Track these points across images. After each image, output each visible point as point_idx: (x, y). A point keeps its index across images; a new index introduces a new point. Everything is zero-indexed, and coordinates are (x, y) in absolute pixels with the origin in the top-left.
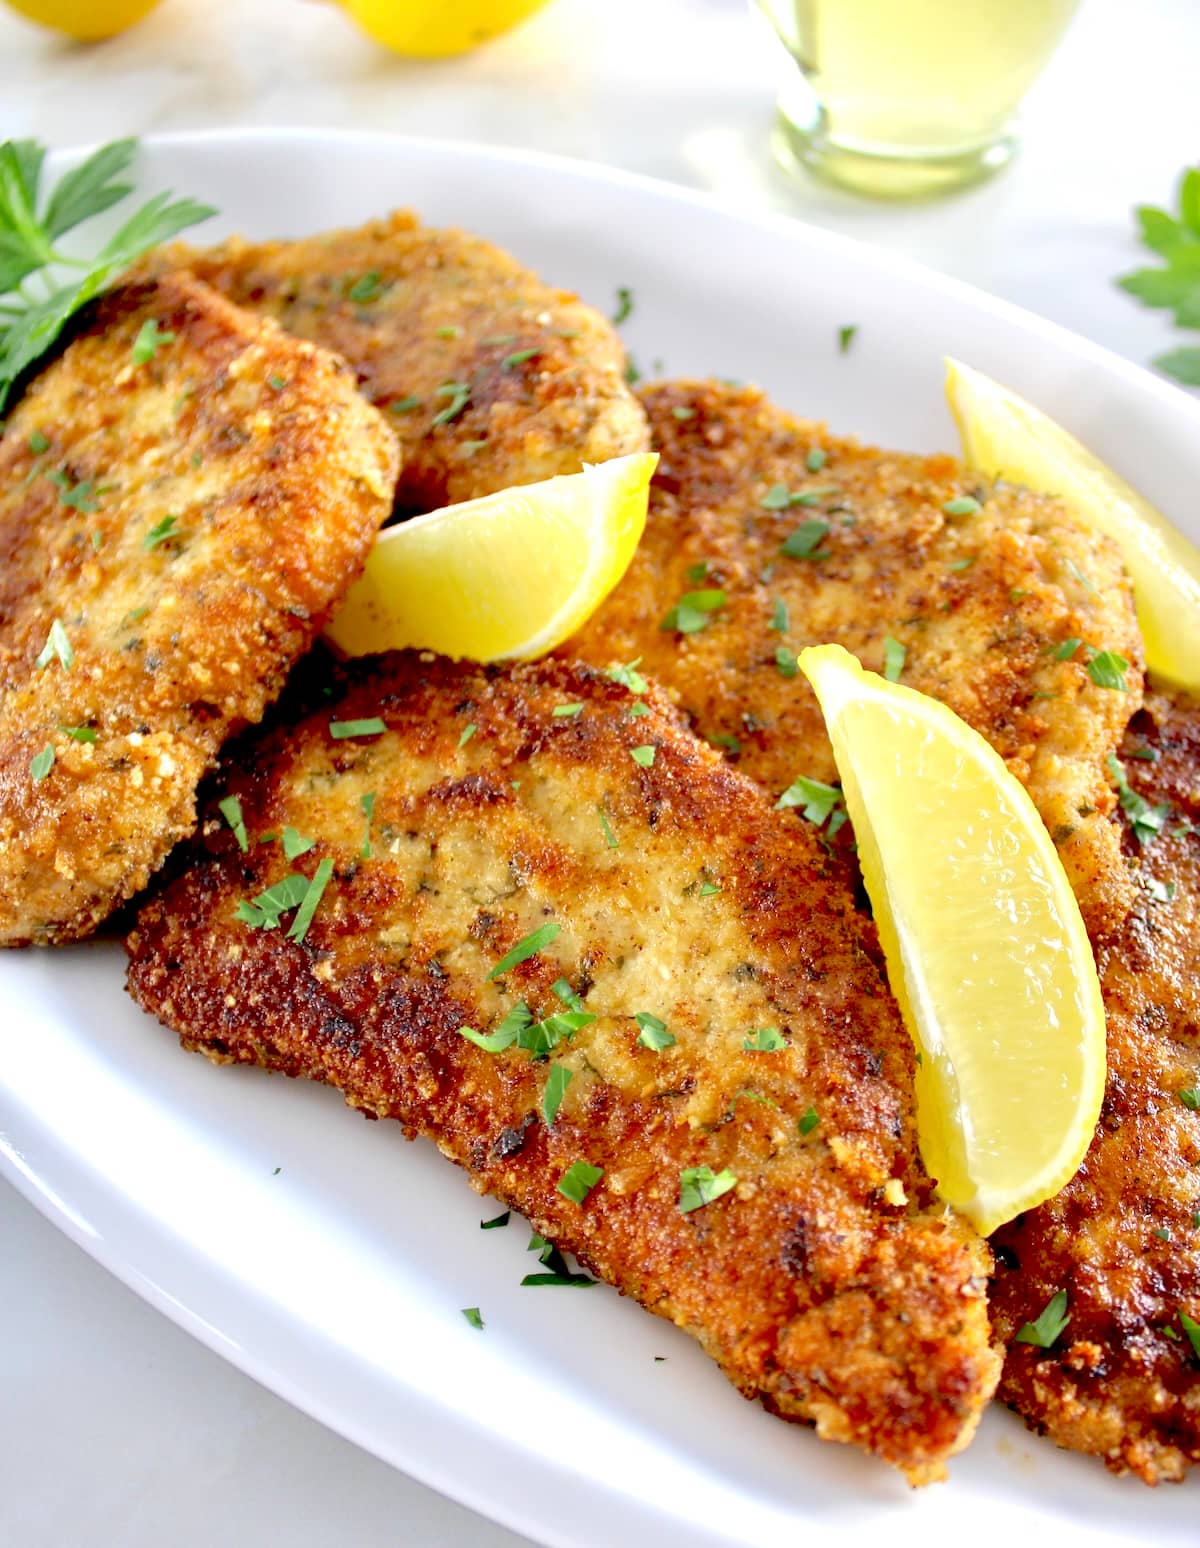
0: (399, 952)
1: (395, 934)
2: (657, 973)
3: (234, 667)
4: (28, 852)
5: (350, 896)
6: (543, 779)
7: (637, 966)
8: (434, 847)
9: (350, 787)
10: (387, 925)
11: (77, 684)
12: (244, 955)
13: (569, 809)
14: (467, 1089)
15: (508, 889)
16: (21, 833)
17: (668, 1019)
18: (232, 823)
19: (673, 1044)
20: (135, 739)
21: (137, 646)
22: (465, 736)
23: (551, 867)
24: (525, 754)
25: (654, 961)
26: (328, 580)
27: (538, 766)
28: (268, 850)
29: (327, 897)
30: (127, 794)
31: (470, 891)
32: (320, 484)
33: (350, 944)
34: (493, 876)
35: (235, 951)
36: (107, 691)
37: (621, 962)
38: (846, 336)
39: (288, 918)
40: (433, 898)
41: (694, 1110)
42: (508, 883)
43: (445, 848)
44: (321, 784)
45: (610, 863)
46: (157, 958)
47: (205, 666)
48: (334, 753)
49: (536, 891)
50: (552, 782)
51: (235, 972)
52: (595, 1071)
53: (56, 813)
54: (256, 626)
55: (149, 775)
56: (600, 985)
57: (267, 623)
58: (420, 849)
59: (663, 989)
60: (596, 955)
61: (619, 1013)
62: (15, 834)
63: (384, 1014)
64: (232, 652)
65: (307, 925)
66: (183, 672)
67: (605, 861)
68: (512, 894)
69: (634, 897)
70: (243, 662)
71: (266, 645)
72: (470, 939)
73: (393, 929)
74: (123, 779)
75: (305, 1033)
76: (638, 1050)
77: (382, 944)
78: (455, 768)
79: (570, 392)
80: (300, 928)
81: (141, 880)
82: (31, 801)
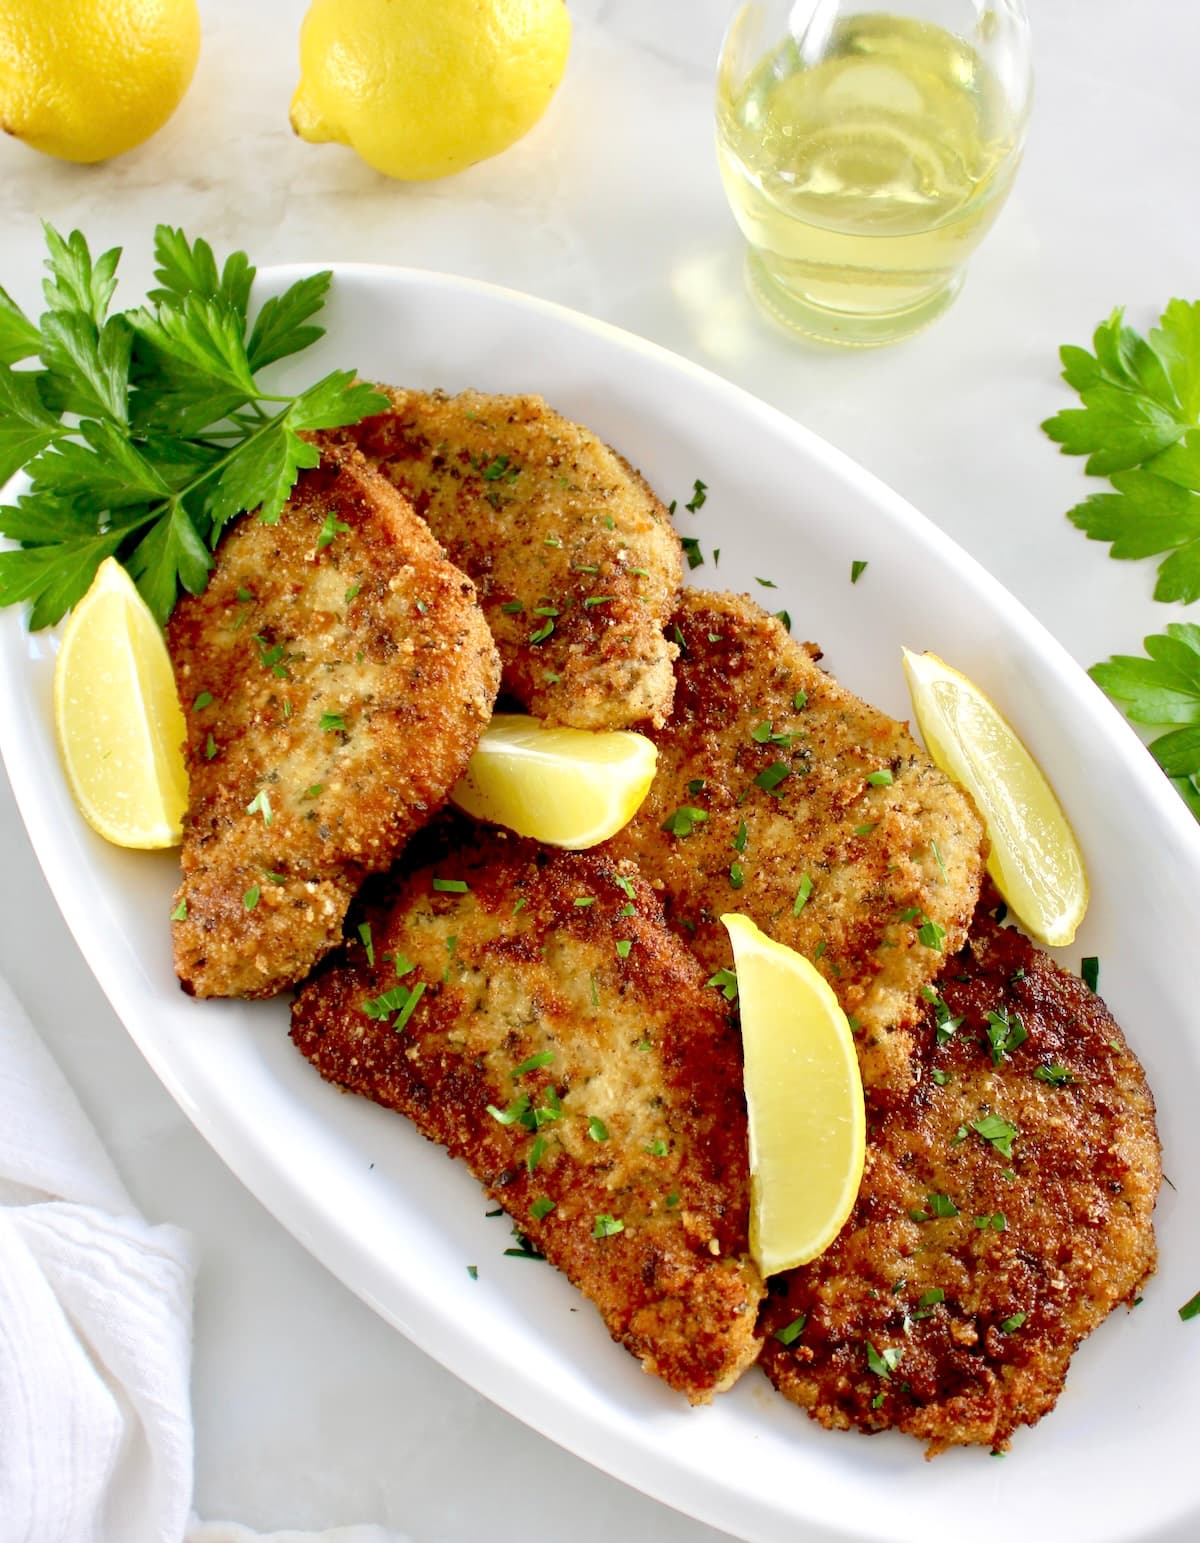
0: (458, 1048)
1: (456, 1035)
2: (606, 1093)
3: (376, 842)
4: (240, 954)
5: (434, 1007)
6: (562, 946)
7: (596, 1084)
8: (488, 981)
9: (441, 928)
10: (453, 1029)
11: (275, 839)
12: (365, 1035)
13: (574, 971)
14: (487, 1141)
15: (528, 1019)
16: (236, 940)
17: (608, 1122)
18: (365, 943)
19: (607, 1138)
20: (311, 888)
21: (313, 816)
22: (518, 907)
23: (558, 1012)
24: (553, 927)
25: (606, 1085)
26: (441, 782)
27: (561, 937)
28: (386, 966)
29: (419, 1008)
30: (303, 925)
31: (506, 1015)
32: (443, 710)
33: (430, 1038)
34: (521, 1008)
35: (360, 1031)
36: (294, 847)
37: (587, 1080)
38: (858, 569)
39: (394, 1015)
40: (483, 1015)
41: (611, 1181)
42: (529, 1015)
43: (495, 984)
44: (423, 920)
45: (592, 1015)
46: (312, 1025)
47: (357, 840)
48: (434, 900)
49: (545, 1025)
50: (567, 950)
51: (359, 1043)
52: (561, 1144)
53: (258, 932)
54: (392, 815)
55: (318, 912)
56: (572, 1092)
57: (400, 814)
58: (479, 981)
59: (608, 1104)
60: (573, 1074)
61: (580, 1112)
62: (231, 940)
63: (445, 1087)
64: (375, 832)
65: (405, 1021)
66: (343, 841)
67: (590, 1012)
68: (531, 1023)
69: (602, 1041)
70: (381, 837)
71: (397, 828)
72: (501, 1048)
73: (457, 1032)
74: (301, 914)
75: (397, 1090)
76: (586, 1138)
77: (449, 1042)
78: (507, 929)
79: (623, 655)
80: (400, 1023)
81: (305, 972)
82: (243, 919)
